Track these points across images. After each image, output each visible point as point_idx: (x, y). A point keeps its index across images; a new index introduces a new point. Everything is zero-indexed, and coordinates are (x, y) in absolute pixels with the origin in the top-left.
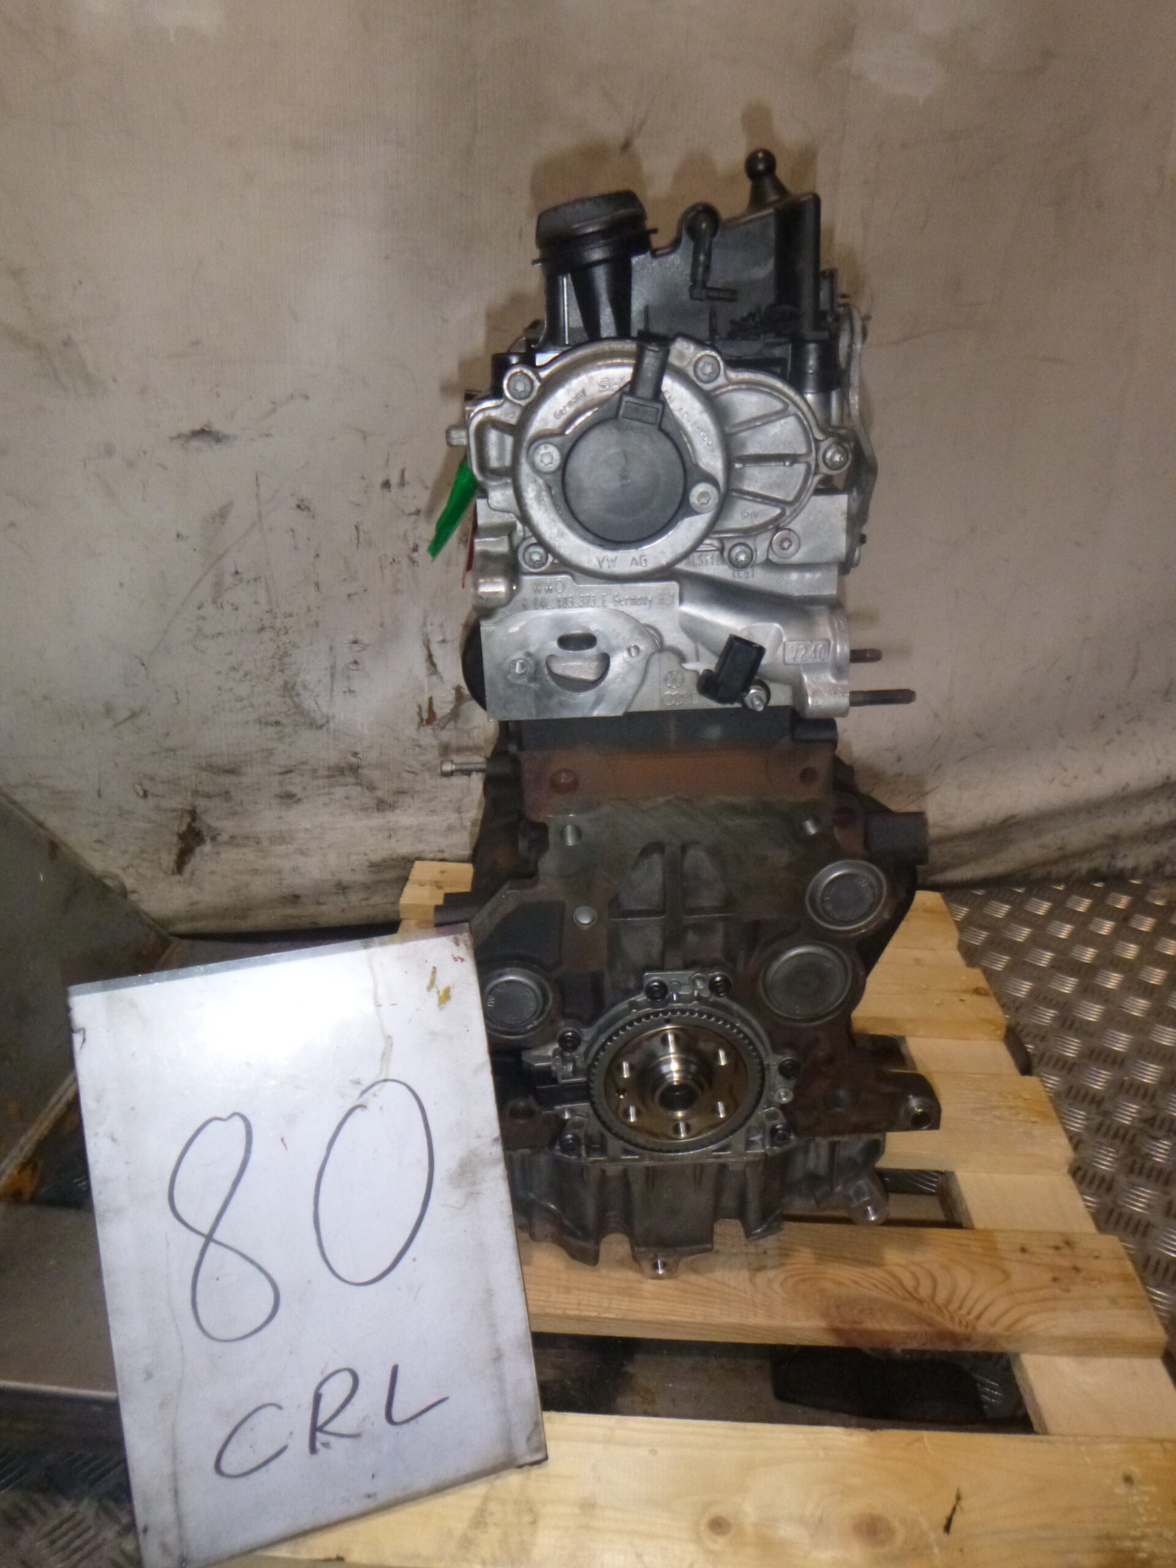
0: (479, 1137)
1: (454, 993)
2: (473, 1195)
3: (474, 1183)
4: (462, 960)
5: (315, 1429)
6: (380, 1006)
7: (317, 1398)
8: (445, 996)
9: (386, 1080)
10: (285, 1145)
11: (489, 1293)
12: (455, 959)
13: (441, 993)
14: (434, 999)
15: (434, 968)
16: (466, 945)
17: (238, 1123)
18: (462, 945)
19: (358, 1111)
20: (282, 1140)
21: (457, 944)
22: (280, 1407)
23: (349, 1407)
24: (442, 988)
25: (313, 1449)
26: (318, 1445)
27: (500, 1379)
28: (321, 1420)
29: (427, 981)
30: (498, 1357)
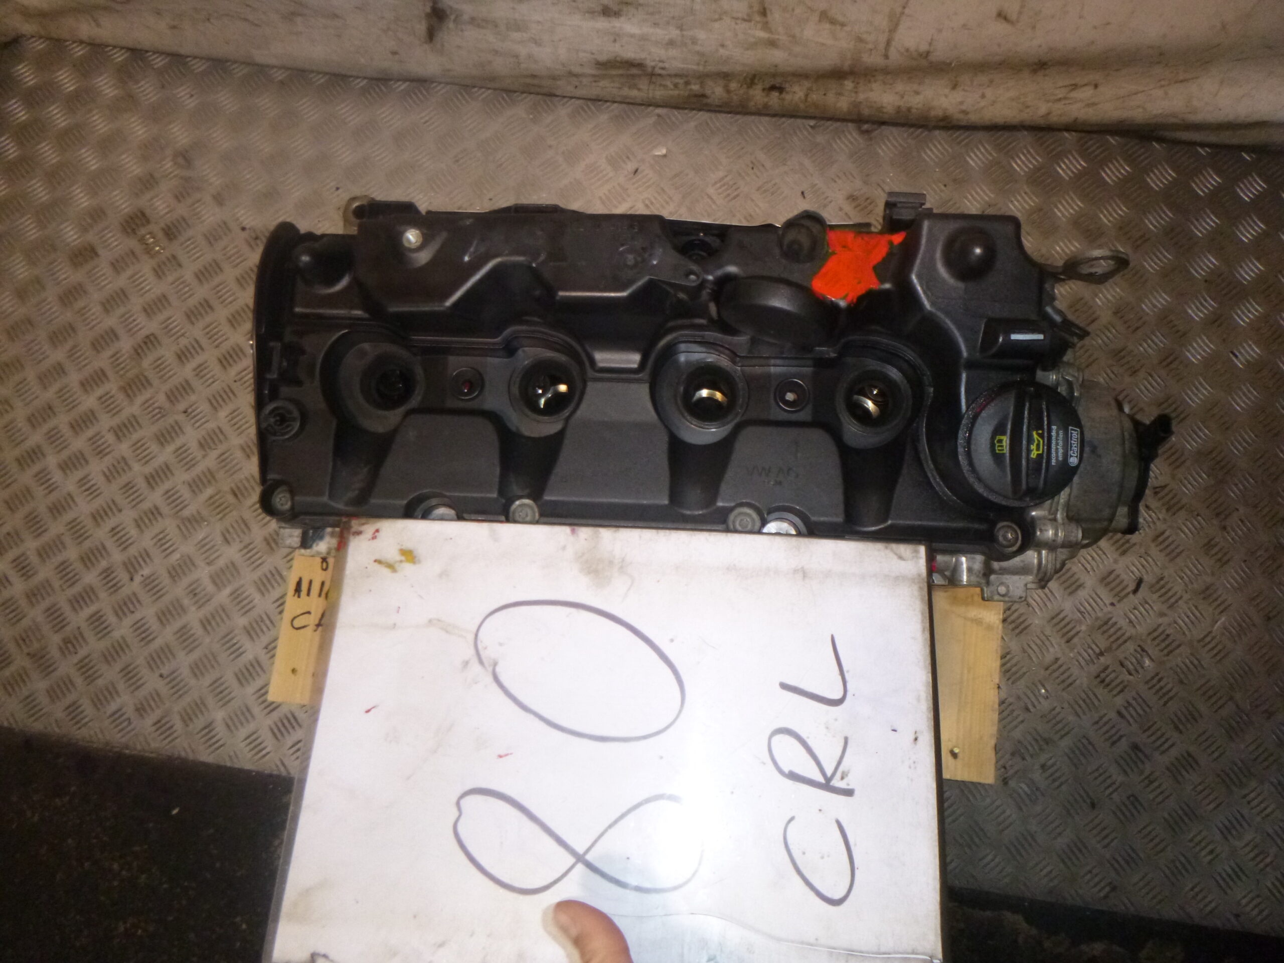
0: (564, 548)
1: (408, 545)
2: (623, 567)
3: (611, 563)
4: (377, 531)
5: (827, 786)
6: (395, 624)
7: (793, 776)
8: (409, 555)
9: (476, 635)
10: (506, 755)
11: (731, 569)
12: (374, 538)
13: (403, 558)
14: (408, 568)
15: (375, 561)
16: (363, 524)
17: (470, 802)
18: (362, 528)
19: (498, 669)
20: (500, 756)
21: (359, 533)
22: (792, 819)
23: (811, 743)
24: (399, 557)
25: (849, 793)
26: (842, 785)
27: (828, 574)
28: (820, 779)
29: (386, 571)
30: (804, 574)
